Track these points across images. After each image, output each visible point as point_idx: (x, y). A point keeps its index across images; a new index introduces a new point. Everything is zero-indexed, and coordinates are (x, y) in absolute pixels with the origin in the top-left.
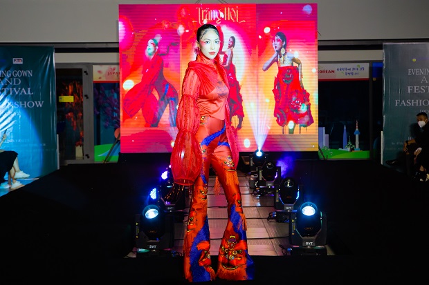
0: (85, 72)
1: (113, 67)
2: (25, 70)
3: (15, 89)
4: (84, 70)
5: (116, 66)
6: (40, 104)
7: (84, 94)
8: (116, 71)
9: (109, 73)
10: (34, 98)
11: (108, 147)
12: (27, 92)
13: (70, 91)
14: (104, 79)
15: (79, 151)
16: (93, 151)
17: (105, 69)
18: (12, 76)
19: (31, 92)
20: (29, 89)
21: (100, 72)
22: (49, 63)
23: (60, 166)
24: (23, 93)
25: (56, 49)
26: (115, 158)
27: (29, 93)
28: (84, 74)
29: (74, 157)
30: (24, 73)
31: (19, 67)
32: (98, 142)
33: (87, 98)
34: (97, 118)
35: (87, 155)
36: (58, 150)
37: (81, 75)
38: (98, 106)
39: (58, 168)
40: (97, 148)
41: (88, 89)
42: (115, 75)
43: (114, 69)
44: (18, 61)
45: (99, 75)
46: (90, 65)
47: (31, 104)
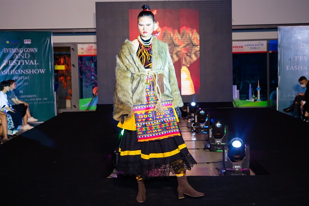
0: (72, 49)
1: (91, 45)
2: (32, 48)
3: (26, 61)
4: (71, 48)
5: (93, 45)
6: (43, 71)
7: (72, 64)
8: (93, 48)
9: (89, 50)
10: (39, 67)
11: (88, 100)
12: (34, 63)
13: (62, 62)
14: (85, 54)
15: (68, 103)
16: (78, 103)
17: (86, 46)
18: (24, 52)
19: (37, 63)
20: (35, 61)
21: (82, 49)
22: (49, 43)
23: (57, 113)
24: (31, 64)
25: (53, 33)
26: (94, 108)
27: (35, 64)
28: (72, 50)
29: (65, 107)
30: (32, 50)
31: (28, 46)
32: (82, 97)
33: (74, 67)
34: (81, 80)
35: (74, 106)
36: (55, 102)
37: (70, 51)
38: (81, 72)
39: (56, 115)
40: (81, 100)
41: (74, 61)
42: (93, 51)
43: (92, 47)
44: (27, 42)
45: (82, 51)
46: (75, 44)
47: (37, 71)
